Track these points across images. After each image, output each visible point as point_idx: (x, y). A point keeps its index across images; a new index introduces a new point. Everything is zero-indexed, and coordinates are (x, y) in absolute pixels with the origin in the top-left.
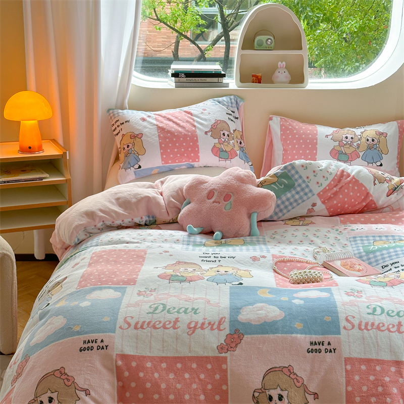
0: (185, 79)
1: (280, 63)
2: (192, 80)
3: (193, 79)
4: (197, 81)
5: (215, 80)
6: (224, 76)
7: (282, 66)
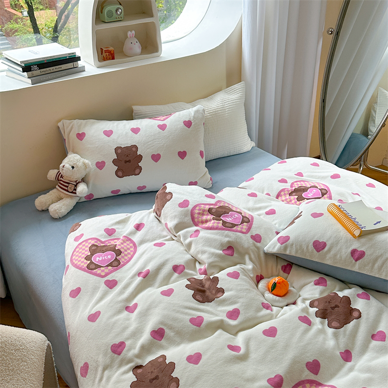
0: (38, 72)
1: (129, 33)
2: (47, 71)
3: (48, 69)
4: (52, 71)
5: (70, 65)
6: (79, 59)
7: (131, 36)
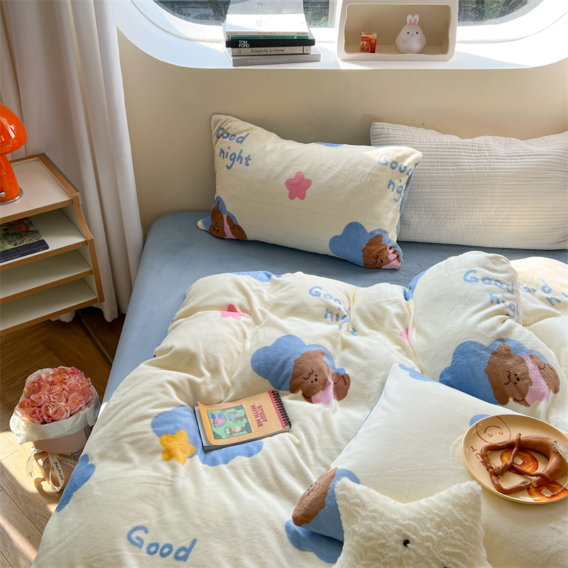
1: (410, 17)
2: (261, 51)
5: (298, 49)
6: (312, 42)
